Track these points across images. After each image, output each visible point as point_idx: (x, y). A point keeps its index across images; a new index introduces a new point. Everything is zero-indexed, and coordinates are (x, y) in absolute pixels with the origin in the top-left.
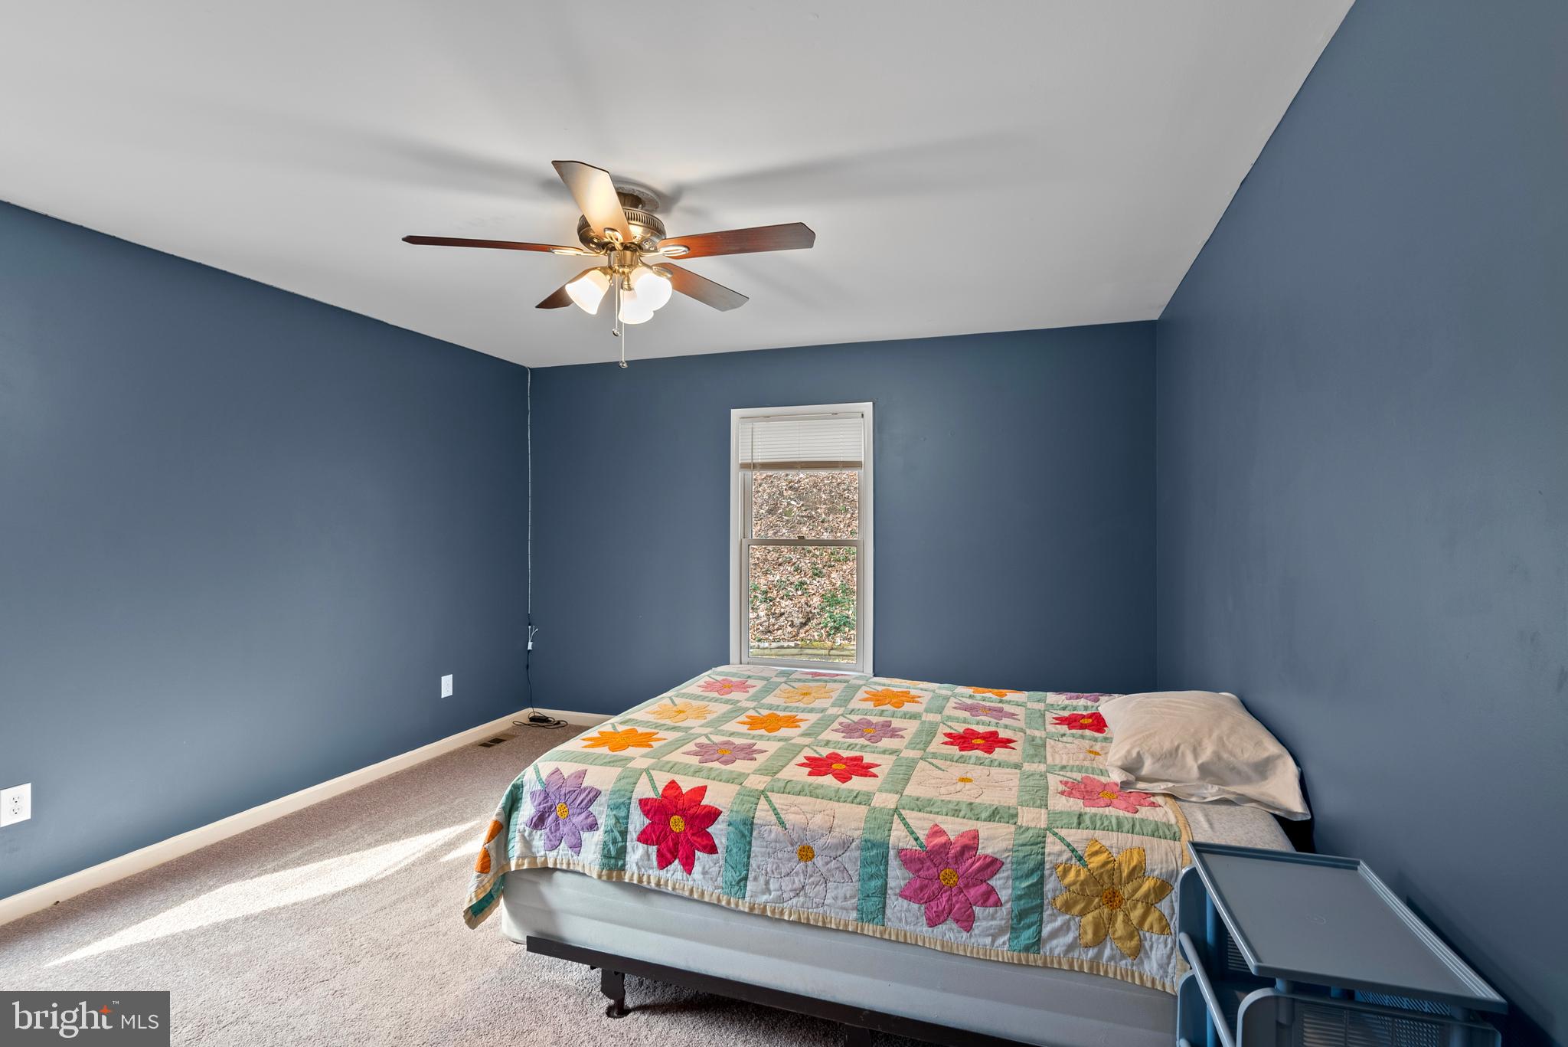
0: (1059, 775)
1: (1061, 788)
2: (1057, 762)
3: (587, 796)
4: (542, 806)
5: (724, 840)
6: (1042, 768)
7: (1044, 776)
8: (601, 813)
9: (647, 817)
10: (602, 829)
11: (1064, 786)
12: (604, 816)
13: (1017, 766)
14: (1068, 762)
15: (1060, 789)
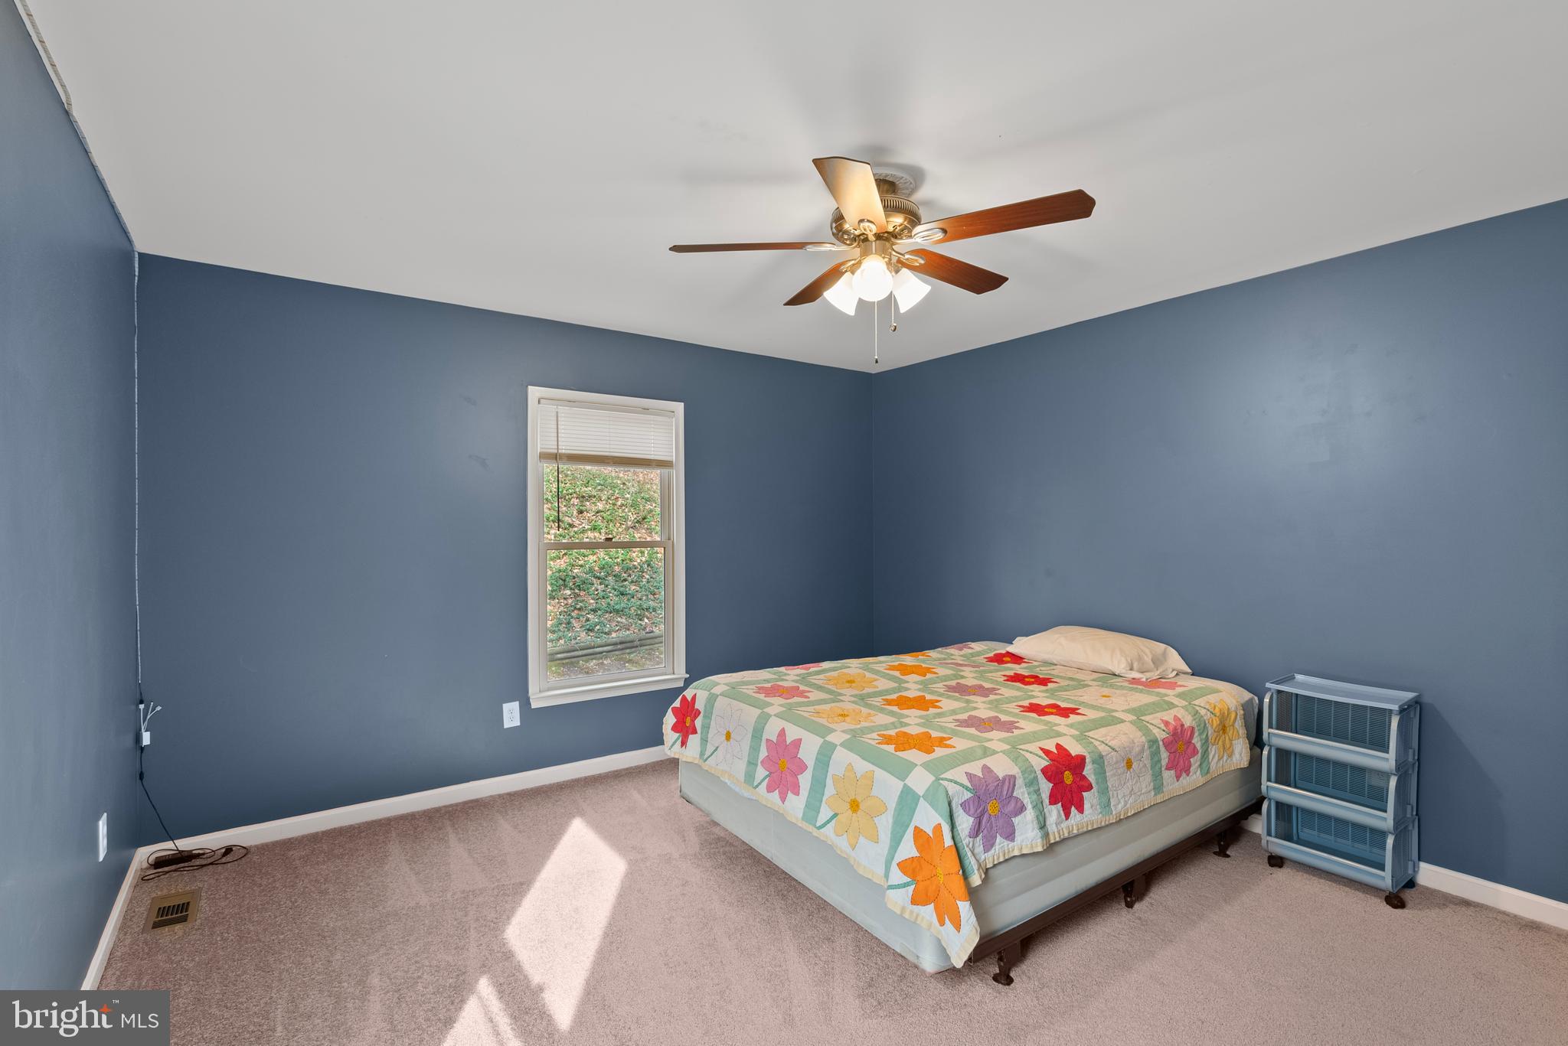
3: (1010, 783)
4: (978, 812)
5: (1093, 777)
8: (1023, 793)
9: (1051, 782)
10: (1029, 807)
12: (1026, 795)
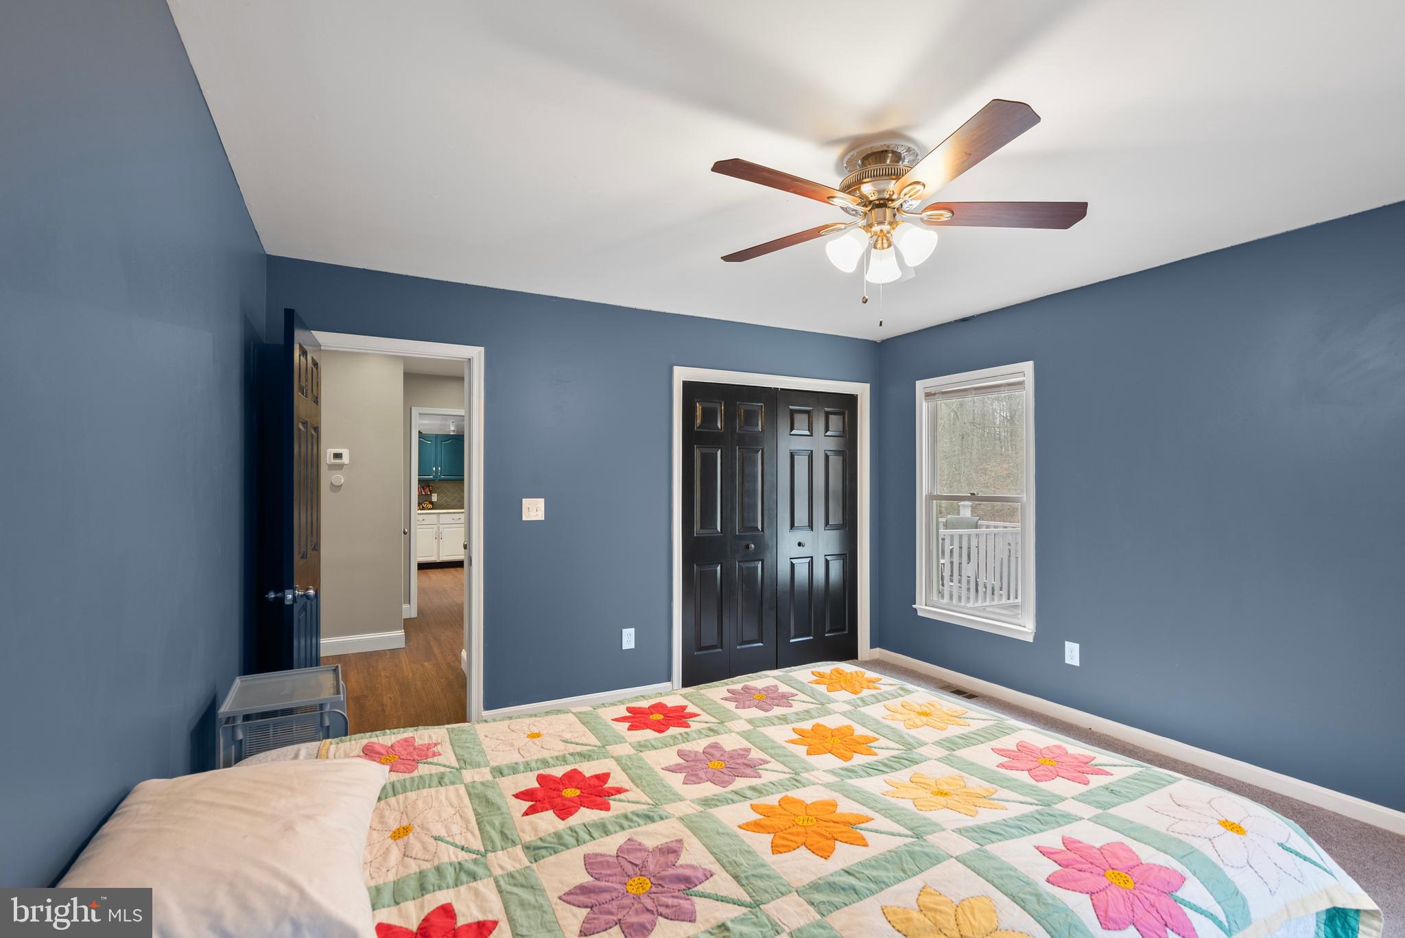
0: (444, 766)
1: (439, 748)
2: (451, 788)
6: (468, 775)
7: (464, 762)
11: (436, 750)
13: (499, 772)
14: (437, 792)
15: (439, 746)
